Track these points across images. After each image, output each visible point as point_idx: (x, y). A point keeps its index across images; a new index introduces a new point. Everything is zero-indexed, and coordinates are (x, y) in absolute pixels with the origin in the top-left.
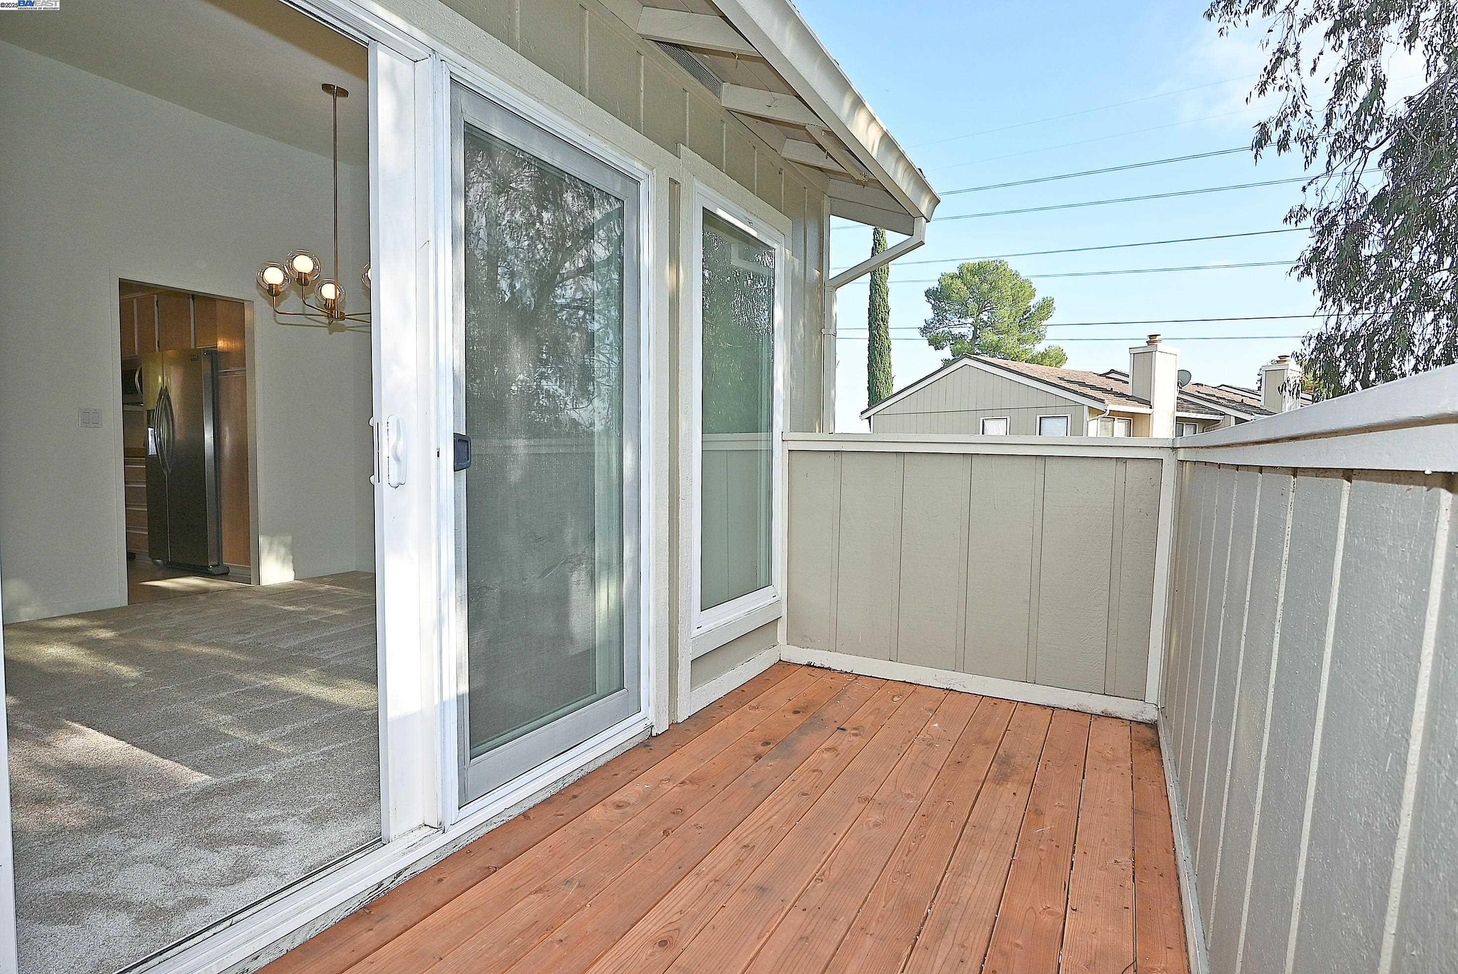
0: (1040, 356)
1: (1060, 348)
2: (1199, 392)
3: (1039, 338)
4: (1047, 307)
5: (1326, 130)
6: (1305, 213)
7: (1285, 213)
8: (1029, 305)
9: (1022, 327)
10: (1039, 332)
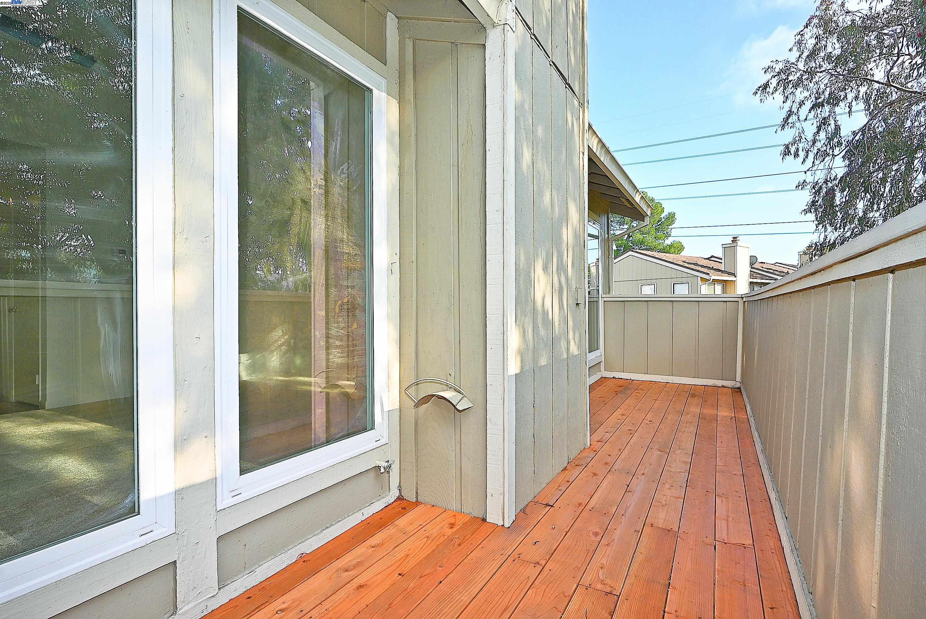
0: (668, 247)
1: (679, 242)
2: (762, 267)
3: (668, 236)
4: (671, 218)
5: (813, 147)
6: (806, 184)
7: (797, 184)
8: (661, 217)
9: (657, 230)
10: (667, 233)
